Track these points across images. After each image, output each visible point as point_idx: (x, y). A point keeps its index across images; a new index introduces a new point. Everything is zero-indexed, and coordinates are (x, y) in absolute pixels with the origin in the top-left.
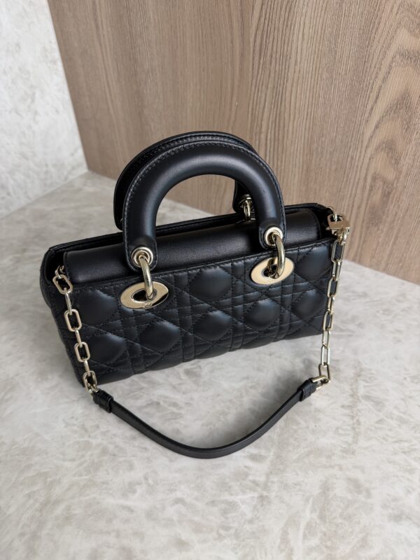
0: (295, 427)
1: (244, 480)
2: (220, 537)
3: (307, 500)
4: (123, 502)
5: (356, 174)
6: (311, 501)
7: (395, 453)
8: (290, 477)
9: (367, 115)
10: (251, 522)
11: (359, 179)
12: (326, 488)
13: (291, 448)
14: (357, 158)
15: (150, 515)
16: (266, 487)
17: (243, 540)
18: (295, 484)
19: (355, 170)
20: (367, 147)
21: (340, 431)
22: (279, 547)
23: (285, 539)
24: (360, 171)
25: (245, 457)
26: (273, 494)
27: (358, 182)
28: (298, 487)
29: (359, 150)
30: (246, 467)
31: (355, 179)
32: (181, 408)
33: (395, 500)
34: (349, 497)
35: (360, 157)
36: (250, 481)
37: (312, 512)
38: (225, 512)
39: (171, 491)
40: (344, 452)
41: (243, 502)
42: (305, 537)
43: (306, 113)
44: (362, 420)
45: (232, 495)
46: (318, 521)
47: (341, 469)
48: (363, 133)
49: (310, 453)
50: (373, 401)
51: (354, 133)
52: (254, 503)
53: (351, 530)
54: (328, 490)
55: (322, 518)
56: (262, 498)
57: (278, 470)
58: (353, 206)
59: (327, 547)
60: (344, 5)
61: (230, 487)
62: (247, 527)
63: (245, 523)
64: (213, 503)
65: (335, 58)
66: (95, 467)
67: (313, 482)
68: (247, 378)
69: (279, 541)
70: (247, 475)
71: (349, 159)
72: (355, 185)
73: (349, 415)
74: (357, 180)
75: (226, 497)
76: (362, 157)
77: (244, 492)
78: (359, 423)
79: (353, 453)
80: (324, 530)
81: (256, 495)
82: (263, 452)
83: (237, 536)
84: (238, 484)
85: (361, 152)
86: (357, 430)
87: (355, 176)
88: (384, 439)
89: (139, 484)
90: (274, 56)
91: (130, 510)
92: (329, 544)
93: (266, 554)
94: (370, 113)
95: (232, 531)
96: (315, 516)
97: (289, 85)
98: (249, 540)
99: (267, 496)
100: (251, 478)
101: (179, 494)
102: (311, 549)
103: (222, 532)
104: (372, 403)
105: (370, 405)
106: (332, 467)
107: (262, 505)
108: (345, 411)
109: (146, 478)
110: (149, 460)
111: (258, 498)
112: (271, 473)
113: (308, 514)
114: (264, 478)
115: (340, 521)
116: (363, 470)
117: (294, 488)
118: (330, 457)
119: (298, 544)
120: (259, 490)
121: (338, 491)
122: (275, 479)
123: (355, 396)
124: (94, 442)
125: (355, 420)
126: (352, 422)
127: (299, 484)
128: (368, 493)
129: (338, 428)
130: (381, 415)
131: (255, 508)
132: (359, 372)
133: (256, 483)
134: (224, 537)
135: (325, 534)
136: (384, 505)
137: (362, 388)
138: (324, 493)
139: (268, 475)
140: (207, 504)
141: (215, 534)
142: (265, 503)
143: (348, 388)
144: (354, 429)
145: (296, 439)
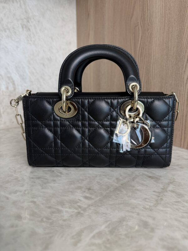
0: (118, 192)
1: (74, 204)
2: (42, 221)
3: (106, 222)
4: (7, 195)
5: (183, 99)
6: (108, 223)
7: (183, 217)
8: (102, 209)
9: (184, 69)
10: (64, 220)
11: (184, 101)
12: (122, 220)
13: (111, 199)
14: (182, 90)
15: (14, 203)
16: (85, 210)
17: (53, 227)
18: (104, 213)
19: (182, 96)
20: (186, 84)
21: (147, 200)
22: (73, 236)
23: (79, 234)
24: (184, 96)
25: (81, 196)
26: (87, 214)
27: (184, 103)
28: (104, 215)
29: (183, 86)
30: (79, 200)
31: (182, 101)
32: (63, 174)
33: (172, 239)
35: (183, 89)
36: (77, 205)
37: (106, 227)
38: (53, 212)
39: (33, 198)
40: (144, 208)
41: (66, 212)
42: (94, 237)
43: (158, 75)
44: (164, 199)
45: (63, 207)
46: (107, 233)
47: (138, 214)
48: (184, 78)
49: (121, 204)
50: (176, 193)
51: (180, 79)
52: (73, 214)
53: (129, 244)
55: (111, 232)
56: (79, 213)
57: (97, 205)
58: (183, 116)
59: (106, 247)
60: (170, 29)
61: (64, 204)
62: (61, 222)
63: (60, 220)
64: (50, 207)
65: (168, 49)
66: (8, 182)
67: (116, 215)
68: (104, 172)
69: (75, 233)
70: (78, 202)
71: (179, 92)
72: (183, 104)
73: (156, 195)
74: (183, 101)
75: (60, 208)
76: (184, 90)
77: (70, 208)
78: (162, 199)
79: (151, 210)
80: (109, 237)
81: (76, 211)
82: (93, 197)
83: (51, 224)
84: (70, 204)
85: (183, 87)
86: (159, 202)
87: (182, 100)
88: (177, 209)
89: (20, 192)
90: (146, 55)
91: (8, 198)
92: (108, 245)
93: (62, 237)
94: (185, 68)
95: (51, 221)
96: (107, 230)
97: (152, 65)
98: (57, 227)
99: (82, 213)
100: (79, 204)
101: (35, 200)
102: (94, 244)
103: (45, 220)
104: (176, 194)
105: (173, 194)
106: (133, 212)
107: (76, 216)
108: (154, 193)
109: (25, 191)
110: (33, 186)
111: (76, 213)
112: (92, 205)
113: (103, 228)
114: (86, 206)
115: (123, 237)
116: (154, 219)
117: (102, 215)
118: (133, 208)
119: (87, 239)
120: (80, 210)
121: (130, 223)
122: (92, 208)
123: (164, 189)
124: (15, 175)
125: (159, 198)
126: (157, 198)
127: (106, 214)
128: (153, 230)
129: (146, 199)
130: (179, 200)
131: (72, 216)
132: (172, 182)
133: (80, 207)
134: (44, 222)
135: (108, 240)
136: (162, 239)
137: (171, 187)
138: (120, 221)
139: (89, 206)
140: (46, 207)
141: (40, 219)
142: (79, 215)
143: (161, 186)
144: (157, 201)
145: (116, 197)
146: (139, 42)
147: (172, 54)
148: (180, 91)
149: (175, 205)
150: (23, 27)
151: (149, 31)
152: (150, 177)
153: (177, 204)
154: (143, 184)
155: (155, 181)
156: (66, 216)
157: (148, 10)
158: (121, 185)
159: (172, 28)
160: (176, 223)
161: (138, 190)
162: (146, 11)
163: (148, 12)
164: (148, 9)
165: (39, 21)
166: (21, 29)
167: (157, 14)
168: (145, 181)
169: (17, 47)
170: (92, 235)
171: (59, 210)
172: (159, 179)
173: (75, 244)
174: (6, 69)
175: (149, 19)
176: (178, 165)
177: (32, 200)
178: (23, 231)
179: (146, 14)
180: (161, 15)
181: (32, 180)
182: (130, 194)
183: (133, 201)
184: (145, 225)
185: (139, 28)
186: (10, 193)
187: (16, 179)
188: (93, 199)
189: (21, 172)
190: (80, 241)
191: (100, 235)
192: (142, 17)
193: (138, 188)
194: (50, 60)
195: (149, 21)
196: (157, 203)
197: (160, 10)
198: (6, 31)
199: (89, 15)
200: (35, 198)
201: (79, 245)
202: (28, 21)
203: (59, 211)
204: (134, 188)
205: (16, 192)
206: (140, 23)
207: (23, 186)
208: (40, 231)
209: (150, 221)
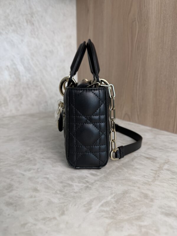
0: (120, 170)
1: (82, 179)
2: (56, 193)
3: (112, 194)
4: (23, 173)
6: (113, 195)
8: (107, 184)
10: (76, 193)
12: (125, 193)
13: (114, 176)
15: (30, 179)
16: (92, 184)
17: (67, 197)
18: (109, 187)
21: (146, 177)
22: (84, 205)
23: (90, 203)
25: (88, 173)
26: (95, 187)
28: (110, 188)
30: (86, 176)
33: (170, 207)
34: (139, 199)
36: (85, 180)
37: (112, 198)
38: (65, 186)
39: (45, 174)
40: (144, 183)
41: (77, 186)
42: (102, 205)
43: (154, 67)
44: (161, 176)
45: (72, 182)
46: (114, 202)
47: (139, 188)
49: (124, 179)
50: (171, 171)
53: (133, 211)
54: (127, 193)
55: (117, 202)
56: (87, 187)
57: (103, 180)
59: (113, 213)
61: (73, 180)
62: (72, 194)
63: (72, 192)
64: (62, 182)
65: (163, 43)
66: (21, 162)
67: (120, 189)
69: (86, 203)
70: (85, 178)
73: (154, 173)
75: (70, 182)
77: (79, 183)
78: (159, 176)
79: (150, 185)
80: (115, 206)
81: (85, 185)
83: (65, 195)
84: (79, 180)
86: (156, 178)
88: (172, 184)
89: (34, 169)
90: (142, 48)
91: (24, 175)
92: (115, 212)
93: (75, 205)
95: (64, 193)
96: (113, 200)
97: (147, 58)
98: (70, 198)
99: (90, 187)
100: (86, 180)
101: (48, 176)
102: (103, 211)
103: (58, 192)
105: (169, 172)
106: (134, 187)
107: (85, 189)
108: (152, 171)
109: (38, 169)
110: (44, 165)
111: (85, 186)
112: (98, 181)
113: (109, 198)
114: (93, 181)
115: (127, 206)
116: (153, 192)
117: (107, 188)
118: (135, 183)
119: (96, 207)
120: (88, 184)
121: (132, 195)
122: (98, 183)
123: (160, 168)
124: (27, 156)
125: (157, 175)
126: (154, 175)
127: (111, 188)
128: (152, 200)
129: (145, 175)
130: (174, 177)
131: (81, 189)
132: (167, 162)
133: (87, 182)
134: (58, 194)
135: (115, 208)
136: (160, 207)
137: (166, 167)
138: (124, 194)
139: (95, 181)
140: (59, 182)
141: (54, 192)
142: (88, 189)
143: (158, 165)
144: (154, 177)
145: (118, 174)
146: (136, 36)
147: (167, 48)
148: (174, 81)
149: (171, 181)
150: (27, 22)
151: (146, 26)
152: (147, 158)
153: (172, 180)
154: (141, 164)
155: (152, 161)
156: (76, 189)
157: (145, 7)
158: (122, 165)
159: (168, 24)
160: (172, 195)
161: (137, 168)
162: (142, 7)
163: (145, 8)
164: (144, 5)
165: (42, 17)
166: (25, 24)
167: (153, 10)
168: (143, 161)
169: (22, 41)
170: (101, 204)
171: (70, 184)
172: (156, 160)
173: (87, 211)
174: (12, 61)
175: (145, 15)
176: (171, 148)
177: (45, 176)
178: (41, 201)
179: (143, 10)
180: (157, 11)
181: (43, 160)
182: (131, 172)
183: (134, 178)
184: (146, 196)
185: (136, 23)
186: (25, 171)
187: (29, 159)
188: (99, 175)
189: (32, 153)
190: (90, 208)
191: (107, 203)
192: (139, 13)
193: (138, 167)
194: (52, 52)
195: (145, 17)
196: (155, 179)
197: (156, 7)
198: (12, 26)
199: (88, 10)
200: (47, 175)
201: (90, 211)
202: (32, 17)
203: (70, 186)
204: (134, 167)
205: (30, 170)
206: (137, 19)
207: (35, 165)
208: (56, 201)
209: (150, 193)
